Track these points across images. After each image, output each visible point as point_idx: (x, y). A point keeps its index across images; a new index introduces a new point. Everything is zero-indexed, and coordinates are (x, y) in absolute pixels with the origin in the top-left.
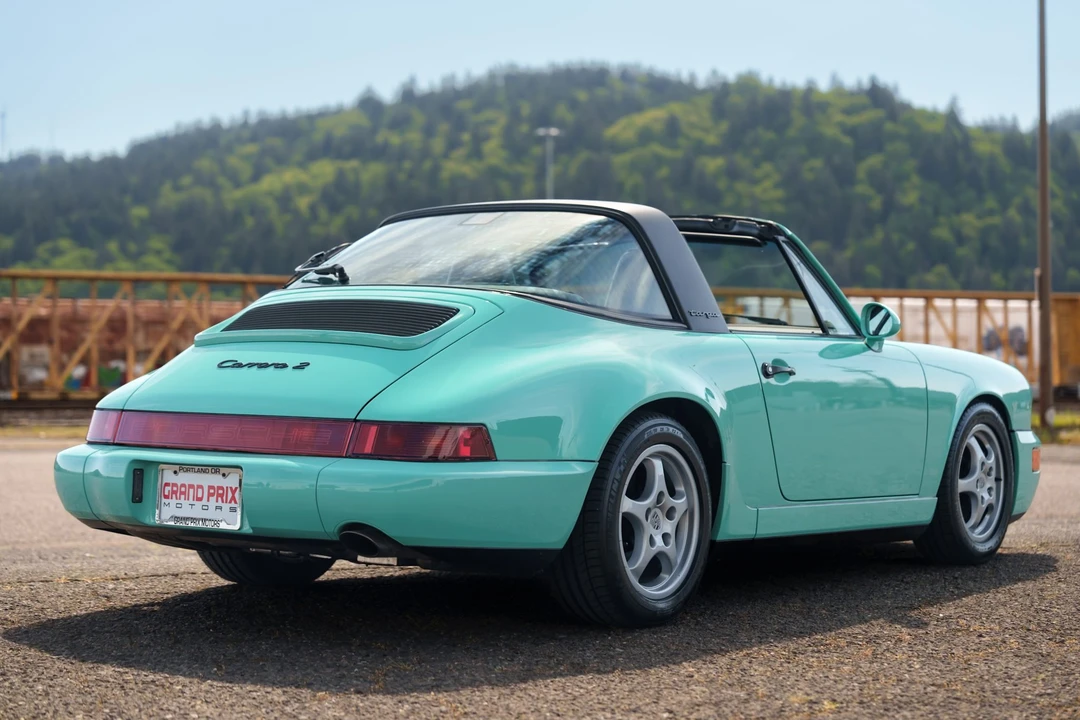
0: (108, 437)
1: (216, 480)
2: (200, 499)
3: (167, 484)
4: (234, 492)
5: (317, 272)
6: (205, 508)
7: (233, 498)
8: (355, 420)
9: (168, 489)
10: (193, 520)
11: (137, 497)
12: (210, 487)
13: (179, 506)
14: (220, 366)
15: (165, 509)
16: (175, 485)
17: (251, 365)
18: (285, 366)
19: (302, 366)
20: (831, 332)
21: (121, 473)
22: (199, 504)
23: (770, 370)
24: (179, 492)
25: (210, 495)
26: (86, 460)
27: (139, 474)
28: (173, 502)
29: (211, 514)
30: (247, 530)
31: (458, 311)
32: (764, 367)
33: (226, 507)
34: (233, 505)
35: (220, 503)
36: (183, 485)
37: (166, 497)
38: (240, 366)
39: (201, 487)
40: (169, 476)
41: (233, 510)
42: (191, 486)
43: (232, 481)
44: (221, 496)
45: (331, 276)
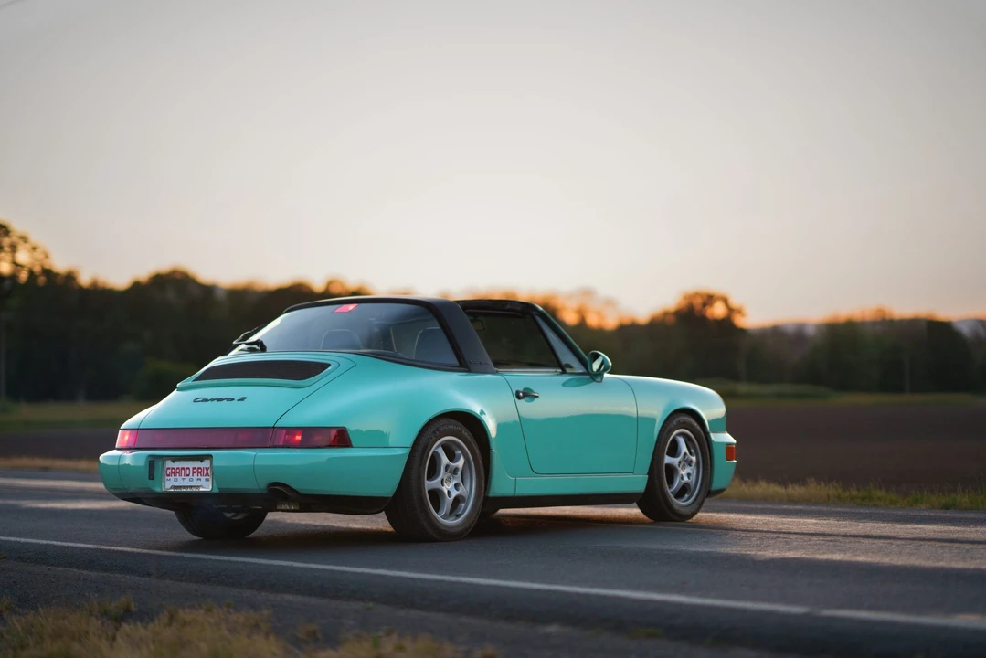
0: (131, 445)
1: (197, 464)
2: (188, 475)
3: (168, 468)
4: (207, 470)
5: (247, 344)
6: (191, 480)
7: (207, 473)
8: (274, 427)
9: (169, 471)
10: (184, 487)
11: (152, 476)
12: (194, 468)
13: (176, 480)
14: (195, 401)
15: (167, 482)
16: (173, 468)
17: (212, 400)
18: (233, 399)
19: (243, 399)
20: (568, 370)
21: (142, 463)
22: (187, 478)
23: (521, 394)
24: (175, 472)
25: (194, 472)
26: (120, 457)
27: (152, 462)
28: (172, 478)
29: (195, 483)
30: (216, 490)
31: (328, 365)
32: (518, 393)
33: (203, 478)
34: (207, 477)
35: (200, 477)
36: (178, 468)
37: (168, 475)
38: (207, 400)
39: (188, 468)
40: (169, 464)
41: (207, 480)
42: (183, 468)
43: (206, 464)
44: (200, 473)
45: (255, 346)
